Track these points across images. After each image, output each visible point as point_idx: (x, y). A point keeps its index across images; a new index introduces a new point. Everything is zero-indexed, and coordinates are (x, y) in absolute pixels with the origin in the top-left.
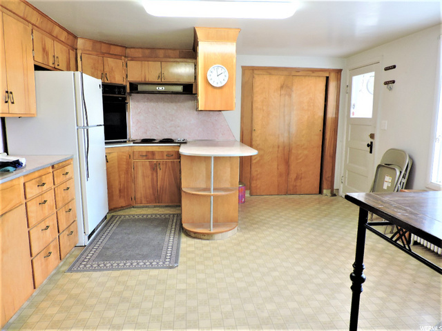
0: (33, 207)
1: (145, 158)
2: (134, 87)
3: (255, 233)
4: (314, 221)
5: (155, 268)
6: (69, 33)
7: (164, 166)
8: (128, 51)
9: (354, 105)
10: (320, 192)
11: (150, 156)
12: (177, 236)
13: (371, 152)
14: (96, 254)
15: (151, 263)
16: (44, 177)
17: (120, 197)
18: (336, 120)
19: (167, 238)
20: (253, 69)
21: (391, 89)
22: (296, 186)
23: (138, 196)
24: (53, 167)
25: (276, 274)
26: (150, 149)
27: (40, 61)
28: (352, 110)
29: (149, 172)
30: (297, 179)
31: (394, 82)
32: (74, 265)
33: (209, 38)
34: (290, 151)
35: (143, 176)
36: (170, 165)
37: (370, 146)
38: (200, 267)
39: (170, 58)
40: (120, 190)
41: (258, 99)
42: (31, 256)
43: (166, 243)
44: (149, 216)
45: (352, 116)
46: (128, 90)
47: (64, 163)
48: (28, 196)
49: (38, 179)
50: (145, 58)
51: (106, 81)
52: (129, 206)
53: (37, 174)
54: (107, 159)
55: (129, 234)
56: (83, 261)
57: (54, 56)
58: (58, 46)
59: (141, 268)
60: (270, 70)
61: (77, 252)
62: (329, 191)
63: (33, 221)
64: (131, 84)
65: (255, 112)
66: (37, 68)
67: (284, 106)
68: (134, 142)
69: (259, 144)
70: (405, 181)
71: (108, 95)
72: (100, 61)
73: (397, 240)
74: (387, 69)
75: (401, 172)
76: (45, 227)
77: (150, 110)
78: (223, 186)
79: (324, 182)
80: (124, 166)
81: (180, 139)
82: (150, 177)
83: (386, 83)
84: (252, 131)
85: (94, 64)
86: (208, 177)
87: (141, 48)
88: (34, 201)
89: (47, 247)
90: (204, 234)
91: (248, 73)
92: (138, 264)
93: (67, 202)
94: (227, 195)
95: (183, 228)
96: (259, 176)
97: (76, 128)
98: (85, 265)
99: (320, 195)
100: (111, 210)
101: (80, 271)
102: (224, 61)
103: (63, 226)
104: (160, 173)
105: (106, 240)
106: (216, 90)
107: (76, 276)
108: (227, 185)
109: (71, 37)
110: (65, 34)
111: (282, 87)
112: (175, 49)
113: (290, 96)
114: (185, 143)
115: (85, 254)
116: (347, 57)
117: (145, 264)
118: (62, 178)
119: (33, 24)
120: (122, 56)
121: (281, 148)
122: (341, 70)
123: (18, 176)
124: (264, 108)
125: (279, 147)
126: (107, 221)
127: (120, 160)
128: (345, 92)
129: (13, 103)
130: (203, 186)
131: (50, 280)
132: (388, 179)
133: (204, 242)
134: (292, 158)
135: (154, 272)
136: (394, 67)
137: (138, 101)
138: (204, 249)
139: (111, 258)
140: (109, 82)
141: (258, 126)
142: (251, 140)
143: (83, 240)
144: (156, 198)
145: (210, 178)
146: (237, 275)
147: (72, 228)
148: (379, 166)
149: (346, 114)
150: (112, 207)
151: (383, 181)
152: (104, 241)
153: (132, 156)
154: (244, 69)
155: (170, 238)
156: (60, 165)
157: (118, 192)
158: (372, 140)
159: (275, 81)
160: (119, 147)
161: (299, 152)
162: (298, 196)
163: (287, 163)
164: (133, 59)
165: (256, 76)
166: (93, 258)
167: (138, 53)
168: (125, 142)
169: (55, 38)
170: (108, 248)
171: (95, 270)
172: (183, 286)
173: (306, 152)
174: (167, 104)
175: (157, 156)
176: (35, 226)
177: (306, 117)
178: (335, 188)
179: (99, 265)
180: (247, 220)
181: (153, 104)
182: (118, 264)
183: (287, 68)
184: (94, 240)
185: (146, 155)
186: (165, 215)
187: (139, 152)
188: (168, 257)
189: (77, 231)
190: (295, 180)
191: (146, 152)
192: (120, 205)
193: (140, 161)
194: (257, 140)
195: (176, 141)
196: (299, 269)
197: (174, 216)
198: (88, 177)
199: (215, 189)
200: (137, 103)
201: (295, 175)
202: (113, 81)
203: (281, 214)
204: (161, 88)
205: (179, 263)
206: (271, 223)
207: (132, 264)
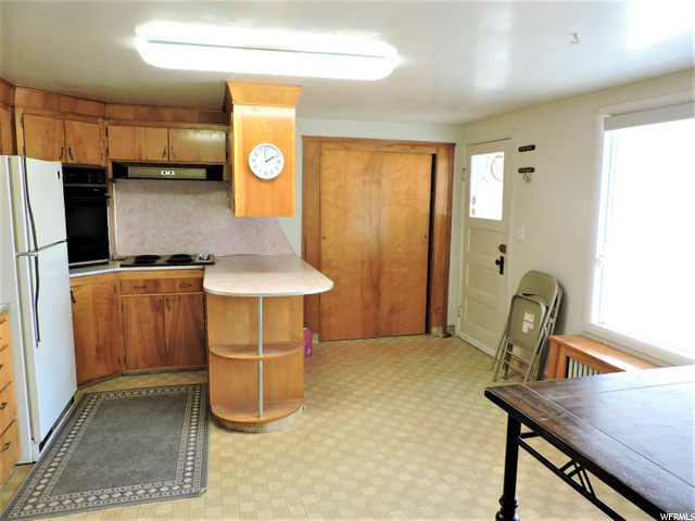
1: (142, 291)
2: (121, 170)
3: (330, 413)
4: (422, 384)
5: (166, 499)
7: (176, 304)
8: (109, 109)
9: (474, 199)
10: (428, 331)
11: (151, 287)
12: (201, 430)
13: (501, 272)
14: (56, 479)
15: (158, 489)
17: (98, 359)
18: (448, 219)
19: (185, 434)
20: (321, 140)
21: (528, 180)
22: (390, 324)
23: (132, 355)
25: (369, 491)
26: (151, 276)
28: (472, 207)
29: (149, 314)
30: (391, 311)
31: (532, 170)
32: (11, 508)
33: (251, 100)
34: (380, 268)
35: (140, 322)
36: (186, 300)
37: (501, 263)
38: (245, 489)
39: (183, 121)
40: (98, 350)
41: (329, 187)
43: (183, 446)
44: (151, 391)
45: (471, 215)
46: (110, 174)
50: (140, 122)
51: (70, 161)
52: (116, 374)
54: (72, 298)
55: (116, 431)
56: (31, 496)
59: (141, 501)
60: (346, 143)
61: (19, 477)
62: (441, 328)
64: (115, 165)
65: (324, 207)
67: (370, 198)
68: (124, 262)
69: (331, 261)
70: (553, 321)
71: (73, 185)
72: (58, 127)
73: (572, 474)
74: (522, 149)
75: (547, 308)
77: (149, 206)
78: (277, 339)
79: (433, 315)
80: (105, 307)
81: (204, 255)
82: (152, 323)
83: (522, 171)
84: (320, 238)
85: (47, 132)
86: (254, 326)
87: (133, 105)
90: (248, 424)
91: (313, 146)
92: (135, 492)
94: (285, 357)
95: (212, 414)
96: (332, 310)
97: (14, 255)
98: (34, 505)
99: (426, 336)
100: (80, 385)
102: (276, 136)
104: (169, 315)
105: (74, 447)
106: (264, 184)
108: (285, 339)
111: (366, 169)
112: (190, 108)
113: (379, 183)
114: (212, 264)
115: (35, 481)
116: (463, 126)
117: (147, 492)
120: (97, 117)
121: (366, 265)
122: (453, 145)
124: (339, 202)
125: (363, 263)
126: (76, 407)
127: (96, 295)
128: (460, 179)
130: (245, 341)
132: (529, 317)
133: (250, 437)
134: (384, 280)
135: (164, 507)
136: (533, 147)
137: (128, 191)
138: (251, 451)
139: (83, 485)
140: (75, 162)
141: (329, 231)
142: (319, 253)
143: (31, 453)
144: (163, 359)
145: (257, 328)
146: (309, 499)
147: (8, 437)
148: (515, 297)
149: (463, 211)
150: (84, 379)
151: (522, 320)
152: (69, 451)
153: (118, 290)
154: (306, 140)
155: (189, 435)
157: (94, 352)
158: (502, 255)
159: (354, 161)
160: (94, 273)
161: (395, 270)
162: (394, 340)
163: (376, 287)
164: (118, 123)
165: (324, 152)
166: (49, 489)
167: (128, 114)
168: (107, 263)
170: (77, 465)
171: (53, 514)
173: (404, 270)
174: (178, 197)
175: (163, 288)
177: (404, 215)
178: (449, 323)
179: (61, 502)
180: (317, 389)
181: (153, 196)
182: (98, 497)
183: (373, 140)
184: (51, 447)
185: (144, 287)
186: (179, 387)
187: (132, 281)
188: (188, 474)
189: (18, 440)
190: (389, 313)
191: (145, 280)
192: (99, 374)
193: (133, 297)
194: (329, 253)
195: (197, 260)
196: (406, 477)
197: (194, 389)
198: (38, 340)
199: (267, 347)
200: (126, 196)
201: (389, 307)
202: (83, 161)
203: (371, 374)
204: (168, 173)
205: (208, 485)
206: (357, 393)
207: (123, 494)
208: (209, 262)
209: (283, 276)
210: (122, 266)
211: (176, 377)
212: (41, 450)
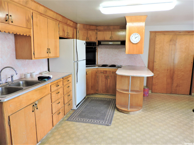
0: (54, 95)
1: (102, 73)
2: (100, 43)
3: (150, 113)
4: (184, 110)
5: (101, 125)
6: (74, 22)
7: (111, 77)
8: (98, 27)
10: (190, 94)
11: (105, 72)
12: (113, 110)
14: (78, 114)
15: (99, 122)
16: (59, 83)
17: (92, 89)
19: (108, 111)
20: (156, 32)
22: (176, 90)
23: (99, 89)
24: (63, 78)
25: (157, 137)
26: (105, 70)
27: (61, 35)
29: (104, 79)
30: (177, 86)
32: (69, 118)
33: (132, 21)
34: (174, 72)
35: (102, 81)
36: (113, 76)
38: (121, 127)
39: (115, 29)
41: (158, 47)
42: (52, 114)
43: (107, 113)
44: (103, 99)
46: (97, 44)
47: (67, 77)
48: (52, 91)
49: (56, 84)
50: (105, 30)
51: (88, 41)
52: (96, 93)
53: (56, 82)
55: (93, 107)
56: (73, 117)
57: (67, 33)
58: (69, 28)
59: (95, 124)
60: (164, 33)
61: (72, 112)
63: (53, 100)
64: (98, 41)
65: (156, 53)
66: (60, 38)
67: (172, 50)
68: (99, 66)
69: (157, 69)
72: (86, 33)
76: (58, 102)
77: (106, 52)
78: (135, 89)
79: (193, 89)
80: (94, 77)
81: (119, 65)
82: (105, 82)
84: (154, 62)
85: (84, 34)
87: (103, 26)
88: (54, 92)
89: (59, 110)
90: (125, 111)
91: (153, 34)
92: (94, 121)
93: (68, 92)
94: (137, 94)
95: (116, 107)
96: (156, 84)
97: (73, 62)
98: (73, 119)
99: (190, 96)
100: (87, 95)
101: (71, 121)
102: (139, 31)
103: (66, 101)
104: (109, 80)
106: (134, 45)
107: (69, 123)
108: (138, 89)
109: (75, 24)
110: (72, 23)
111: (171, 41)
112: (117, 26)
113: (175, 45)
114: (121, 67)
115: (74, 114)
117: (97, 122)
118: (67, 82)
119: (59, 21)
120: (95, 30)
121: (169, 71)
123: (48, 83)
124: (161, 51)
125: (168, 70)
126: (85, 99)
127: (92, 74)
129: (50, 53)
130: (126, 89)
131: (60, 123)
133: (125, 115)
135: (100, 126)
137: (102, 48)
138: (124, 118)
139: (84, 117)
141: (157, 60)
142: (153, 66)
143: (75, 108)
144: (107, 91)
145: (129, 85)
146: (138, 134)
147: (70, 103)
150: (88, 93)
152: (82, 109)
153: (97, 72)
154: (151, 32)
155: (110, 111)
156: (66, 77)
157: (91, 87)
159: (167, 38)
160: (92, 68)
161: (179, 73)
162: (177, 95)
163: (172, 78)
164: (100, 31)
165: (157, 36)
166: (77, 116)
167: (102, 28)
168: (95, 66)
169: (69, 25)
170: (83, 112)
171: (76, 121)
172: (111, 136)
173: (183, 73)
174: (113, 49)
175: (108, 73)
176: (54, 102)
177: (184, 55)
179: (78, 119)
180: (148, 105)
181: (108, 49)
182: (86, 120)
183: (174, 31)
184: (79, 107)
185: (103, 72)
186: (109, 99)
187: (100, 71)
188: (107, 120)
189: (72, 104)
190: (176, 87)
191: (103, 71)
192: (91, 93)
193: (100, 75)
194: (156, 66)
195: (117, 66)
196: (171, 136)
197: (113, 100)
198: (77, 82)
199: (131, 91)
200: (101, 49)
201: (176, 85)
202: (91, 41)
203: (166, 104)
204: (111, 43)
205: (112, 124)
206: (160, 109)
207: (91, 121)
208: (120, 67)
209: (139, 71)
210: (98, 67)
211: (109, 96)
212: (77, 107)
